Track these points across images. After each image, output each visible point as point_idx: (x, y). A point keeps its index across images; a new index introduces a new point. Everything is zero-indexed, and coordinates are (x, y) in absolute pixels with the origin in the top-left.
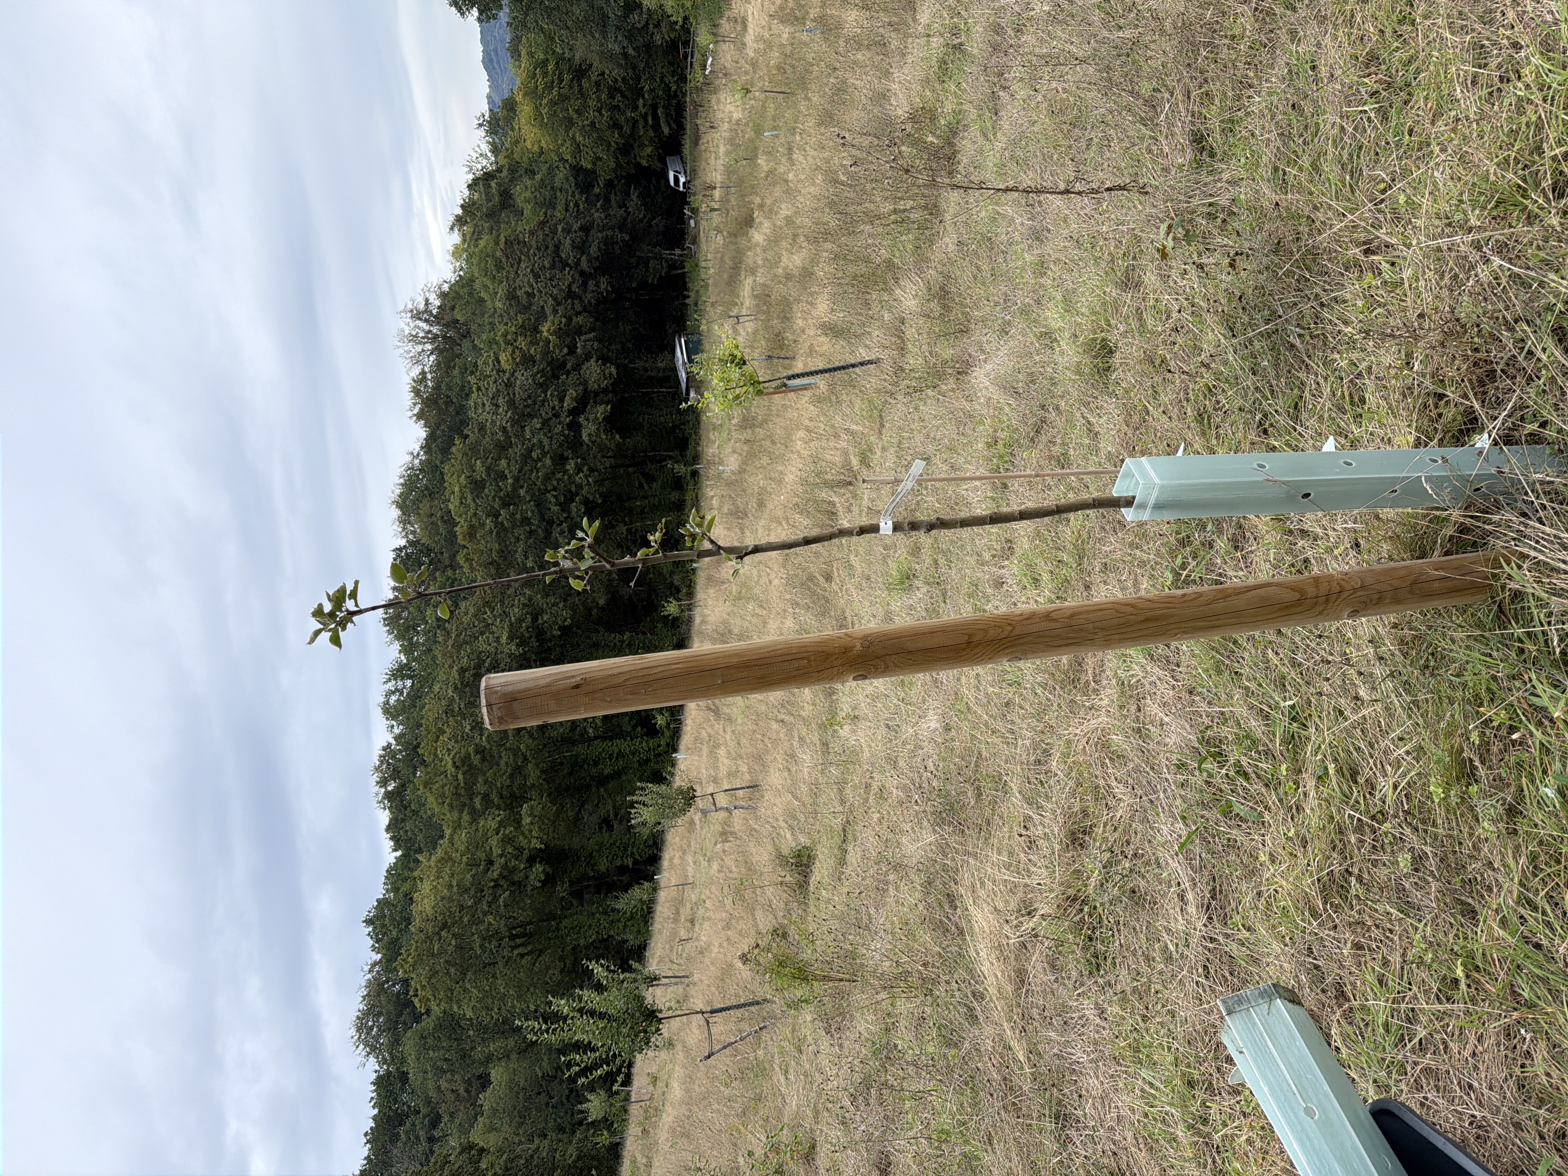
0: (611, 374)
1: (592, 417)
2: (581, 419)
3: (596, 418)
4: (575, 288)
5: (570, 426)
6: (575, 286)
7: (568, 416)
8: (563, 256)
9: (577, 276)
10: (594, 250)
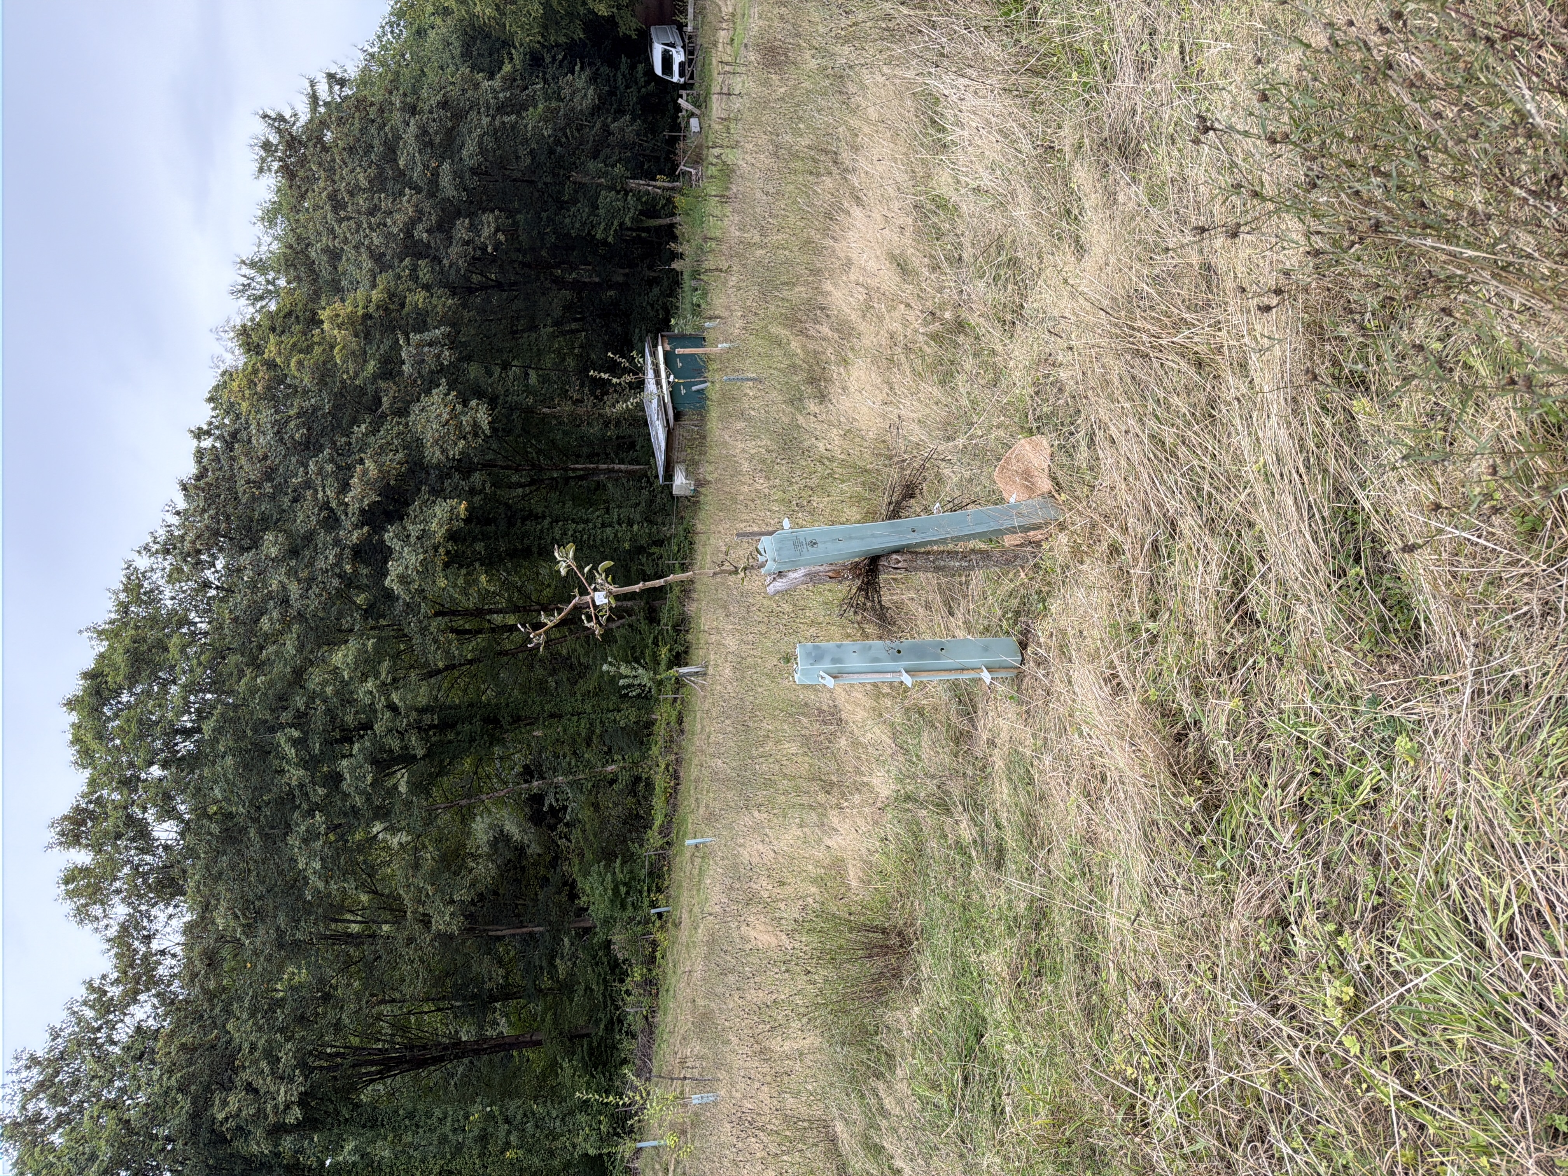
0: (475, 425)
1: (414, 530)
2: (389, 536)
3: (424, 535)
4: (420, 233)
5: (358, 553)
6: (420, 227)
7: (356, 527)
8: (402, 163)
9: (427, 206)
10: (469, 151)
